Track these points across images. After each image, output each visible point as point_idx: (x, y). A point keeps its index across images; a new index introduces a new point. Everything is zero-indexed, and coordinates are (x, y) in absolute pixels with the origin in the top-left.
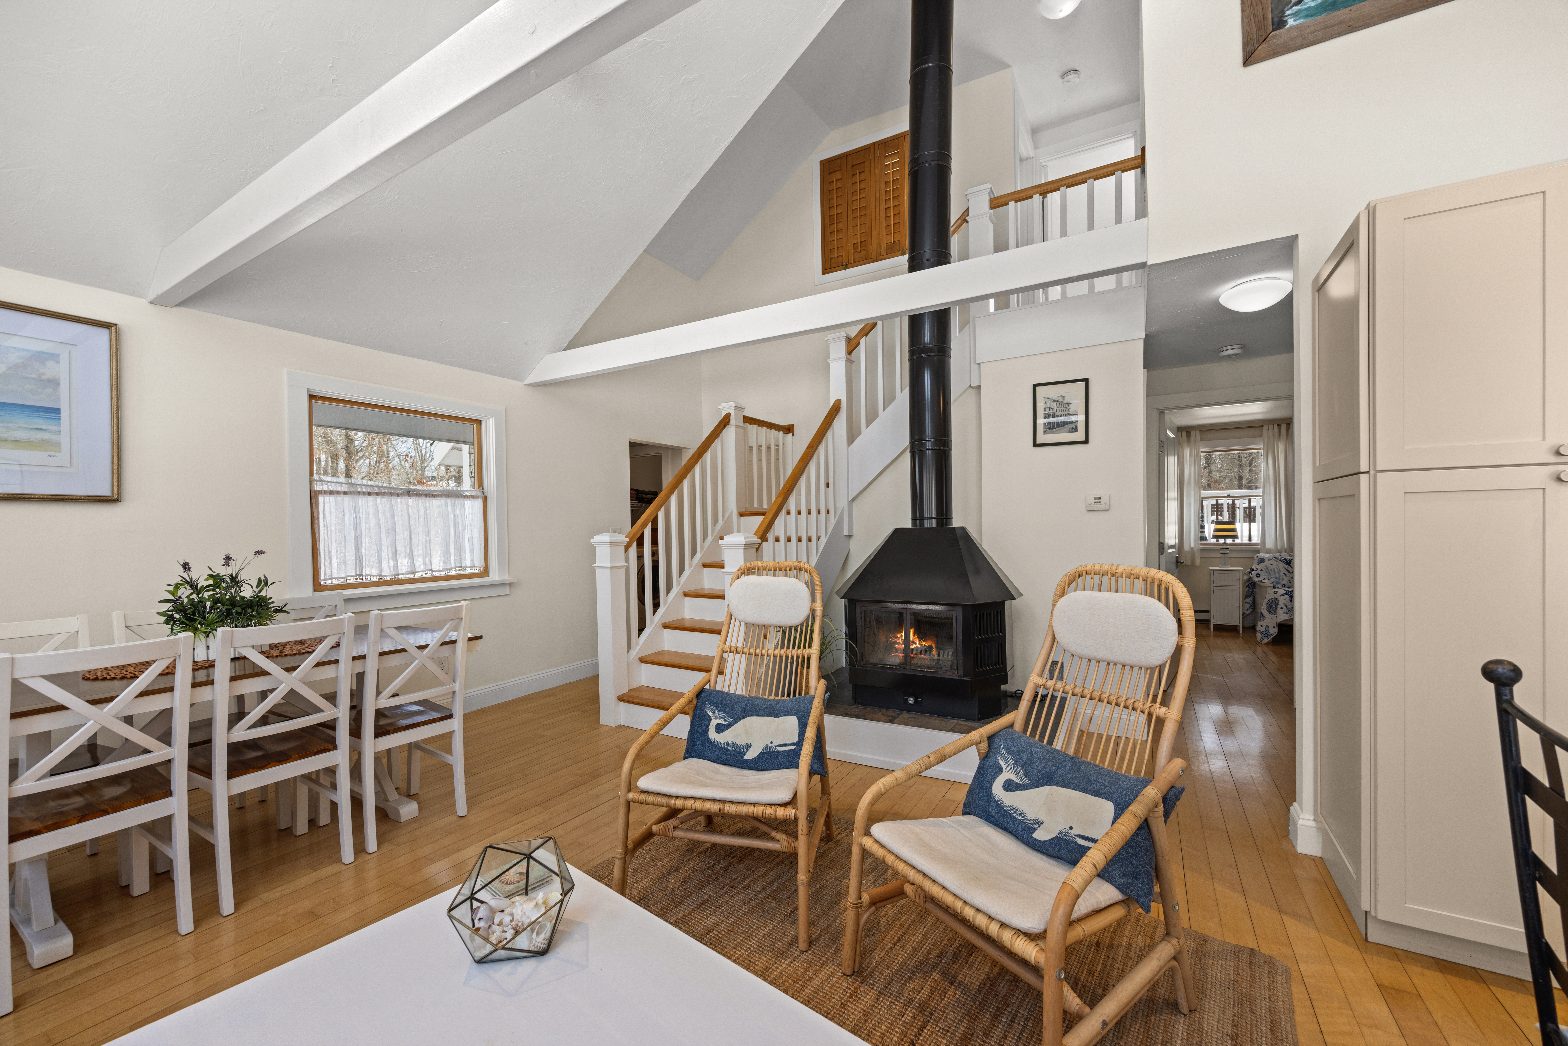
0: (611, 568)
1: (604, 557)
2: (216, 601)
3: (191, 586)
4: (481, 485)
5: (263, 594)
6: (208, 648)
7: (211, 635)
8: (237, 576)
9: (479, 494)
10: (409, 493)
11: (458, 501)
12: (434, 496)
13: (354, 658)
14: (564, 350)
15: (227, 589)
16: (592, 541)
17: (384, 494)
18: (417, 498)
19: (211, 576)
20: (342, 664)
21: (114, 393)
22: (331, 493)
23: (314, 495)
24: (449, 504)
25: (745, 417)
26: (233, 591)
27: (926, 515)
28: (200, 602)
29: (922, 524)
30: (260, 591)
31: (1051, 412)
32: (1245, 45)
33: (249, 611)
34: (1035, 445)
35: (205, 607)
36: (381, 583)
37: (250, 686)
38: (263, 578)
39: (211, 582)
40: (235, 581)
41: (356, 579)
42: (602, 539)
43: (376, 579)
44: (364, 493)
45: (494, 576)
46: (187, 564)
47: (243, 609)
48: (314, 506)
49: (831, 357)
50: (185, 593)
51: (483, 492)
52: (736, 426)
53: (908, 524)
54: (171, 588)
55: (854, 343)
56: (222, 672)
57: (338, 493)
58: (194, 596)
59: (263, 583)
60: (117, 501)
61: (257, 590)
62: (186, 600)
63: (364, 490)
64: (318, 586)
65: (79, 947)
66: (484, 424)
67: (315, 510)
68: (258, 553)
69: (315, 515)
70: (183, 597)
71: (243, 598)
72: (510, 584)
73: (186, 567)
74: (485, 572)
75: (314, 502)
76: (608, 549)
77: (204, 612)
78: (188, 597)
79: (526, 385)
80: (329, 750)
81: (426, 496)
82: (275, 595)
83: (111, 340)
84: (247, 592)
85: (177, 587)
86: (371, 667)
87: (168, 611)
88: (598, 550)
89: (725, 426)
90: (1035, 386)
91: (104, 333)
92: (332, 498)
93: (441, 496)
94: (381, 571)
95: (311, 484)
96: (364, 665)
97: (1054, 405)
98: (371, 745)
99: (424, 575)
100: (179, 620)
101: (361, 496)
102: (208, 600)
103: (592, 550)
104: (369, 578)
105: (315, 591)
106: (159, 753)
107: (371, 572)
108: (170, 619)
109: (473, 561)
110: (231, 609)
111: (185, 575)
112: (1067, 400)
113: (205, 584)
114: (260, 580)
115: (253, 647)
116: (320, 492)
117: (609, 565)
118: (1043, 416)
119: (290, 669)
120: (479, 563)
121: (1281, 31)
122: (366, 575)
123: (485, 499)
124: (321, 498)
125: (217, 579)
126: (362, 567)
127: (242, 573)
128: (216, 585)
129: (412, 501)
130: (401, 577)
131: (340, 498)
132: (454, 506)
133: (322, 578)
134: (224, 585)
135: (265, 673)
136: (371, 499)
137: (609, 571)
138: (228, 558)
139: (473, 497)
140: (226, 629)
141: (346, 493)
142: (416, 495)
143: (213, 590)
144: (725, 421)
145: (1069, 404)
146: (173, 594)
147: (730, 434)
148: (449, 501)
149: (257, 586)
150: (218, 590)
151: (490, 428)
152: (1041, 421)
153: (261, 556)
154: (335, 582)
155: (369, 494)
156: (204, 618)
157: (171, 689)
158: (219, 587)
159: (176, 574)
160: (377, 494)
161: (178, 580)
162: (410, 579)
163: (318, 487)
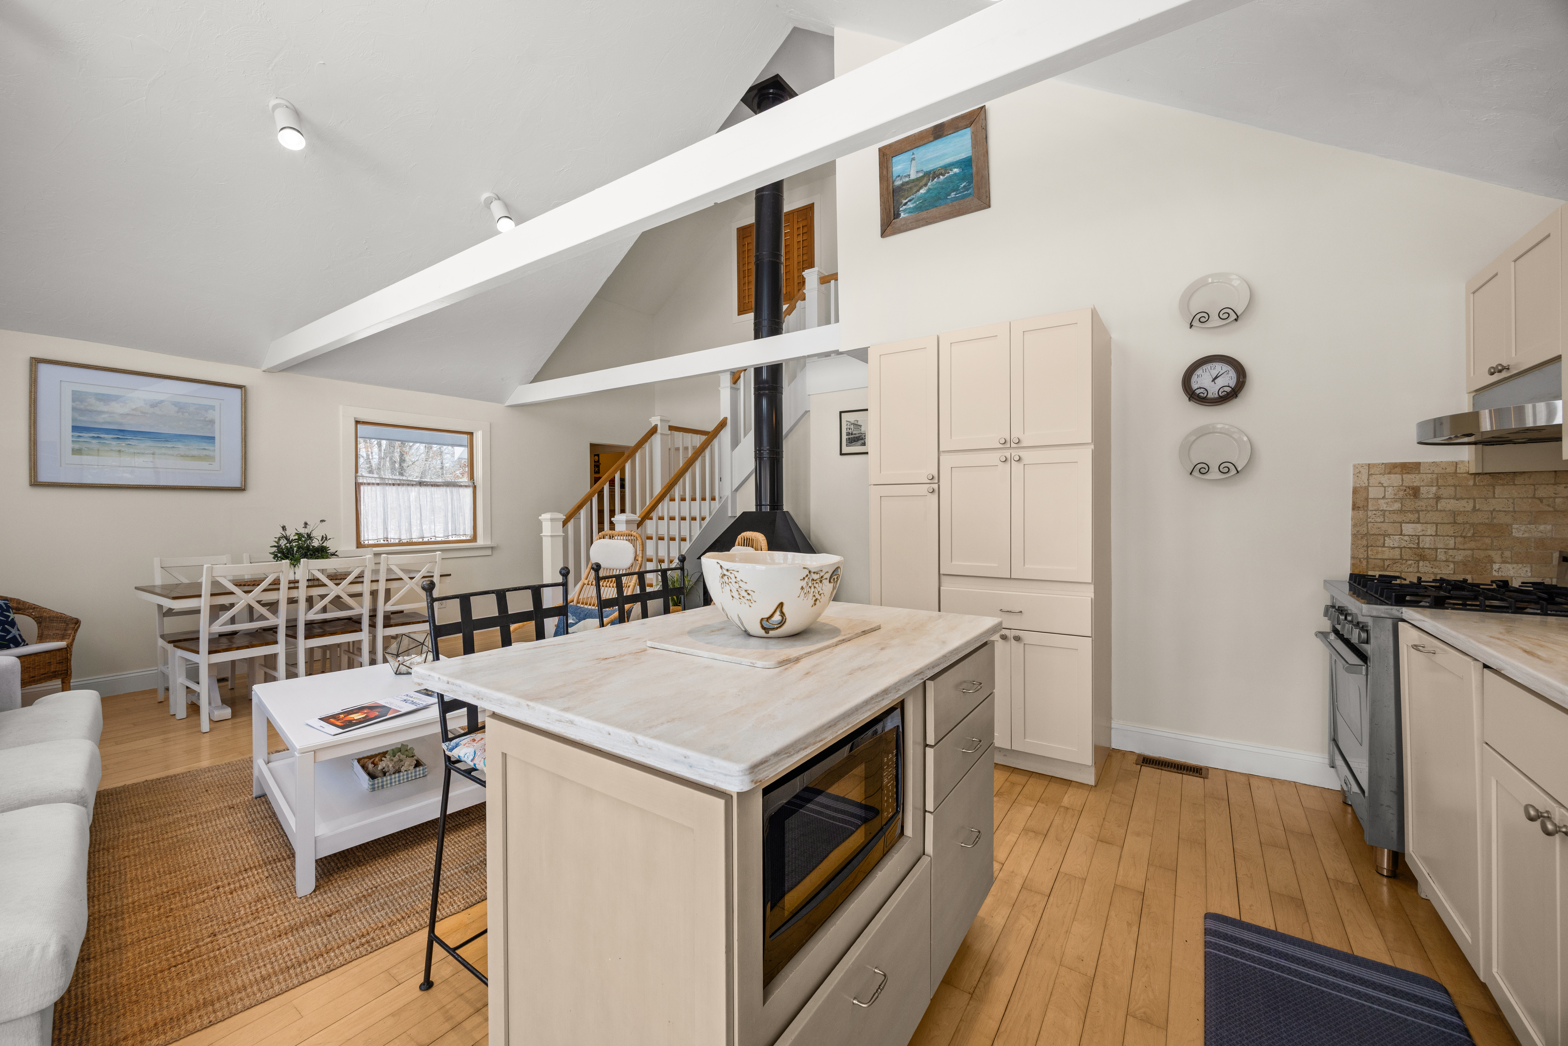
0: (551, 536)
1: (547, 529)
2: (299, 547)
3: (286, 539)
4: (472, 477)
5: (324, 545)
6: (295, 573)
7: (296, 566)
8: (310, 534)
9: (471, 484)
10: (421, 484)
11: (455, 490)
12: (438, 486)
13: (372, 581)
14: (531, 383)
15: (305, 541)
16: (540, 518)
17: (403, 485)
18: (426, 487)
19: (297, 534)
20: (365, 584)
21: (243, 427)
22: (369, 484)
23: (358, 486)
24: (448, 492)
25: (670, 427)
26: (308, 542)
27: (763, 503)
28: (291, 547)
29: (761, 509)
30: (323, 543)
31: (850, 431)
32: (882, 226)
33: (317, 553)
34: (841, 454)
35: (293, 551)
36: (400, 544)
37: (316, 592)
38: (324, 536)
39: (296, 537)
40: (309, 536)
41: (384, 541)
42: (545, 517)
43: (397, 541)
44: (390, 484)
45: (480, 542)
46: (285, 527)
47: (314, 552)
48: (358, 492)
49: (722, 385)
50: (283, 542)
51: (474, 483)
52: (661, 434)
53: (753, 509)
54: (277, 540)
55: (737, 376)
56: (303, 584)
57: (373, 484)
58: (288, 545)
59: (325, 538)
60: (244, 490)
61: (321, 543)
62: (284, 547)
63: (390, 482)
64: (359, 545)
65: (234, 715)
66: (474, 435)
67: (358, 495)
68: (322, 521)
69: (358, 499)
70: (282, 545)
71: (313, 546)
72: (492, 548)
73: (284, 528)
74: (474, 538)
75: (357, 490)
76: (549, 523)
77: (293, 553)
78: (285, 545)
79: (508, 406)
80: (358, 631)
81: (432, 486)
82: (331, 545)
83: (242, 395)
84: (316, 544)
85: (279, 539)
86: (382, 587)
87: (275, 552)
88: (544, 524)
89: (652, 434)
90: (841, 413)
91: (238, 391)
92: (369, 487)
93: (443, 486)
94: (400, 536)
95: (356, 478)
96: (378, 585)
97: (852, 427)
98: (381, 632)
99: (430, 540)
100: (280, 557)
101: (388, 486)
102: (295, 547)
103: (540, 523)
104: (392, 540)
105: (357, 548)
106: (271, 621)
107: (393, 536)
108: (276, 556)
109: (464, 530)
110: (307, 552)
111: (283, 533)
112: (859, 423)
113: (294, 538)
114: (323, 537)
115: (319, 570)
116: (362, 484)
117: (550, 534)
118: (845, 434)
119: (337, 584)
120: (469, 532)
121: (897, 219)
122: (391, 539)
123: (475, 487)
124: (362, 487)
125: (300, 535)
126: (387, 532)
127: (313, 532)
128: (299, 539)
129: (423, 489)
130: (414, 540)
131: (374, 488)
132: (452, 492)
133: (362, 539)
134: (303, 539)
135: (325, 585)
136: (394, 488)
137: (550, 538)
138: (306, 524)
139: (466, 486)
140: (305, 559)
141: (378, 484)
142: (425, 485)
143: (298, 542)
144: (654, 430)
145: (861, 426)
146: (277, 543)
147: (657, 439)
148: (448, 489)
149: (321, 540)
150: (300, 542)
151: (478, 438)
152: (844, 437)
153: (324, 523)
154: (370, 542)
155: (394, 485)
156: (293, 556)
157: (278, 589)
158: (301, 540)
159: (279, 532)
160: (399, 485)
161: (279, 535)
162: (420, 542)
163: (360, 480)
